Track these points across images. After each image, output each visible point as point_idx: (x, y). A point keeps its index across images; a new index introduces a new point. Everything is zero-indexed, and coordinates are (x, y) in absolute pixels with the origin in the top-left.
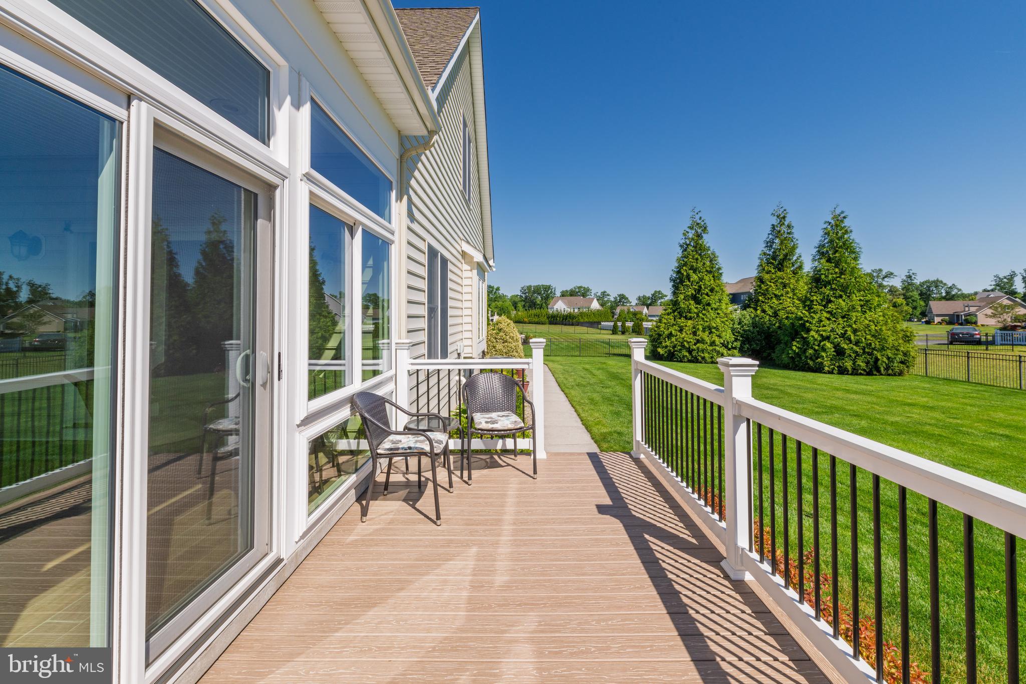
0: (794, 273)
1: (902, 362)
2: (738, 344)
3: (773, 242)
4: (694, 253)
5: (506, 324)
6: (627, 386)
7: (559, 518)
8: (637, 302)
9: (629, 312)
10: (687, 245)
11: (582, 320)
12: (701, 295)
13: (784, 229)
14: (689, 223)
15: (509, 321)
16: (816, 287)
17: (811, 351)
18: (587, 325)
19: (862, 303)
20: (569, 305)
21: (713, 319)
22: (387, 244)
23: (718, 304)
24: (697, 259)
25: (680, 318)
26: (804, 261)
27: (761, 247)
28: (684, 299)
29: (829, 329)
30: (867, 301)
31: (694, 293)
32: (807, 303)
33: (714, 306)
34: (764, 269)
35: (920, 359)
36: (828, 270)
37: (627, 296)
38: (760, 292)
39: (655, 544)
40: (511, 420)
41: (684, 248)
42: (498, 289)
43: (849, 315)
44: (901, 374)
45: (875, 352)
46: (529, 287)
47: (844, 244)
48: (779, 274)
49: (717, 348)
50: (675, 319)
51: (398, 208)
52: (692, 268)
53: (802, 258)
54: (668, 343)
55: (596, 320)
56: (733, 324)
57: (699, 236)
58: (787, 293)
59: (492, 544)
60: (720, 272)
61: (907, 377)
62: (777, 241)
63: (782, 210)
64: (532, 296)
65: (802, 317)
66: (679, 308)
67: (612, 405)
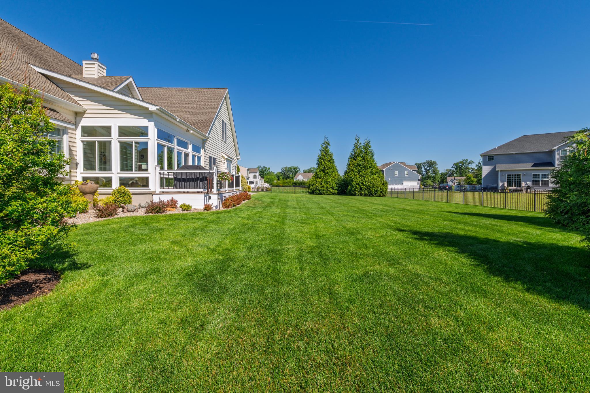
12: (325, 170)
14: (323, 142)
17: (353, 189)
20: (305, 177)
22: (201, 157)
24: (325, 156)
28: (319, 171)
29: (359, 181)
33: (329, 174)
41: (321, 151)
42: (269, 169)
45: (371, 189)
46: (286, 168)
50: (315, 178)
51: (202, 151)
52: (323, 159)
54: (312, 188)
57: (326, 147)
60: (334, 161)
62: (356, 149)
64: (287, 172)
66: (318, 174)
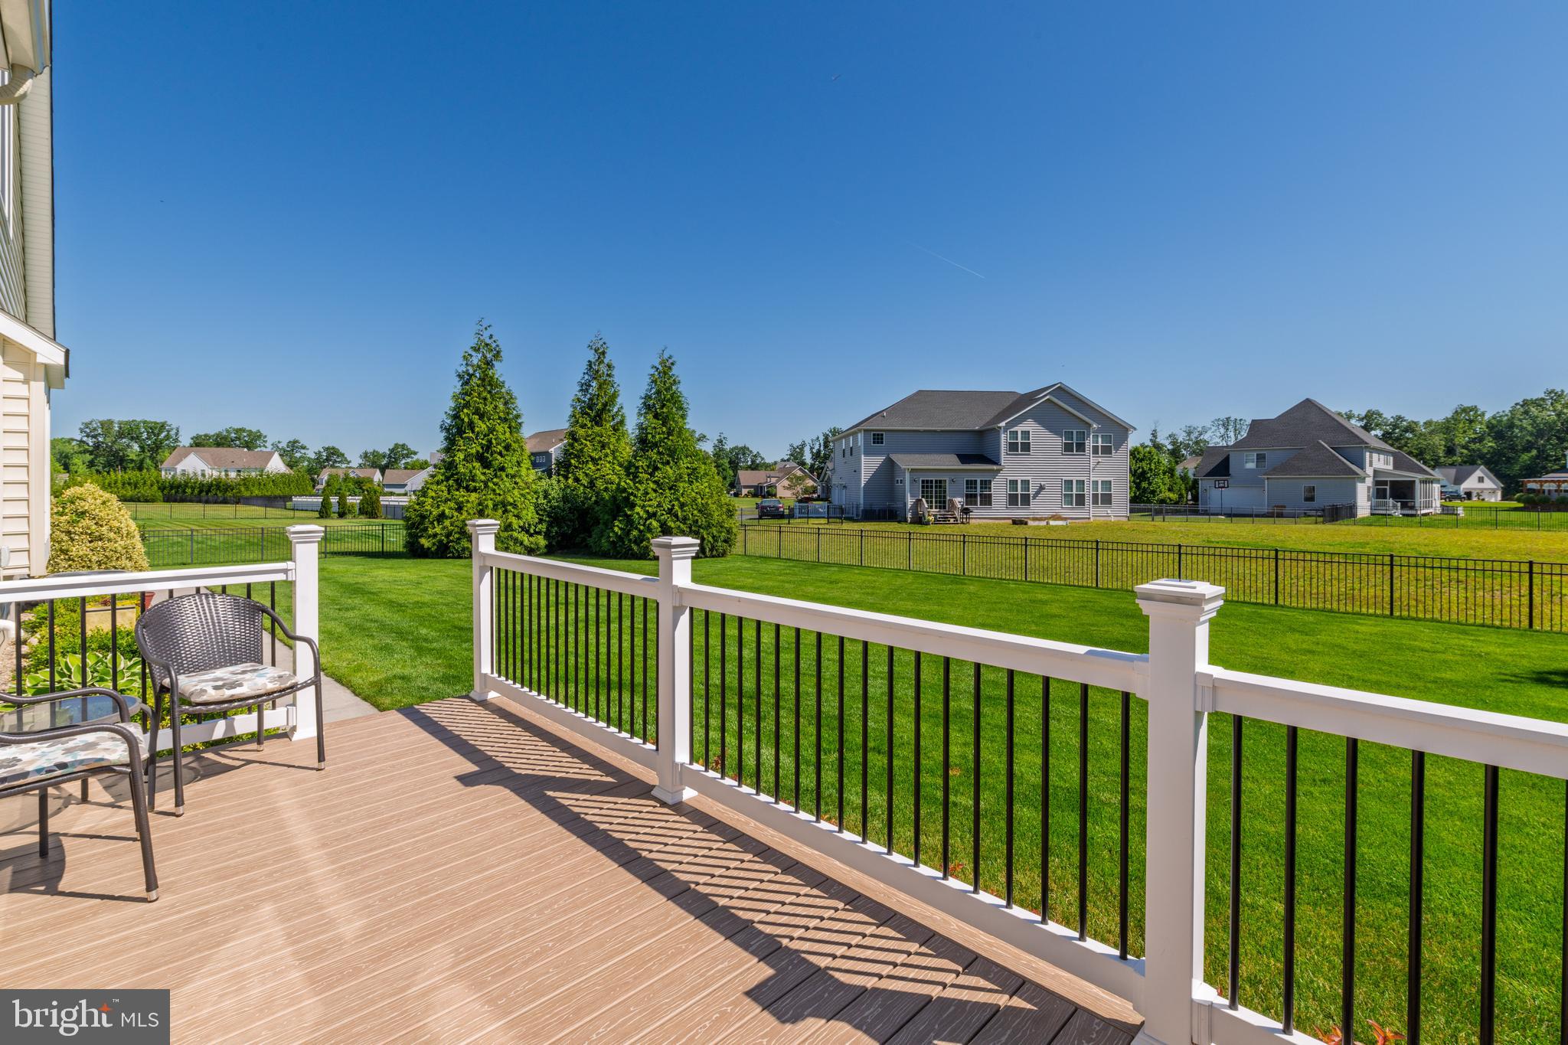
0: (615, 430)
1: (725, 541)
2: (543, 527)
3: (590, 386)
4: (482, 389)
5: (99, 502)
6: (384, 603)
7: (405, 812)
8: (361, 461)
9: (346, 479)
10: (471, 376)
11: (247, 494)
12: (492, 455)
13: (603, 369)
14: (473, 342)
15: (107, 495)
16: (642, 449)
17: (635, 533)
18: (259, 502)
19: (689, 471)
20: (215, 463)
21: (509, 491)
23: (516, 468)
24: (485, 399)
25: (457, 490)
26: (626, 415)
27: (574, 390)
28: (464, 460)
29: (656, 503)
30: (696, 469)
31: (481, 451)
32: (630, 470)
33: (510, 471)
34: (577, 422)
35: (740, 537)
36: (655, 428)
37: (342, 451)
38: (572, 453)
39: (565, 798)
40: (268, 676)
41: (466, 379)
43: (676, 486)
44: (723, 554)
45: (702, 530)
46: (107, 425)
47: (672, 396)
48: (597, 429)
49: (515, 534)
50: (449, 490)
52: (477, 412)
53: (623, 411)
54: (438, 530)
55: (278, 492)
56: (537, 499)
57: (489, 364)
58: (606, 455)
59: (300, 888)
60: (519, 421)
61: (729, 558)
62: (594, 384)
63: (601, 342)
64: (114, 442)
65: (625, 489)
66: (456, 474)
67: (372, 636)
